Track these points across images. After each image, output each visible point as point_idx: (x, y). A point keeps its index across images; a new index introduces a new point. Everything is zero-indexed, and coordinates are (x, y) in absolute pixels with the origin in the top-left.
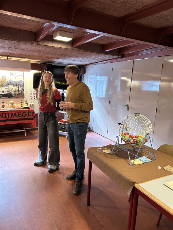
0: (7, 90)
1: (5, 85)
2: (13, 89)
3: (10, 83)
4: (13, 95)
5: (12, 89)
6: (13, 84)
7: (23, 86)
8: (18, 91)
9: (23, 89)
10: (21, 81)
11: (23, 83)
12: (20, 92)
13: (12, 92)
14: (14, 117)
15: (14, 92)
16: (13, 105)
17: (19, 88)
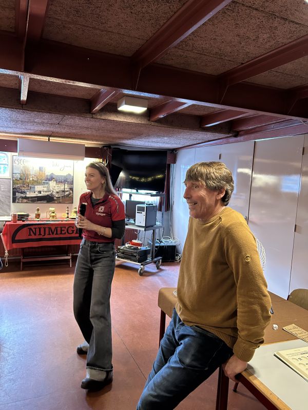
0: (45, 189)
1: (44, 181)
2: (56, 188)
3: (51, 178)
4: (55, 198)
5: (54, 188)
6: (56, 181)
7: (72, 183)
8: (64, 191)
9: (72, 189)
10: (69, 175)
11: (71, 178)
12: (67, 193)
13: (54, 194)
14: (53, 234)
15: (57, 192)
16: (54, 214)
17: (66, 187)
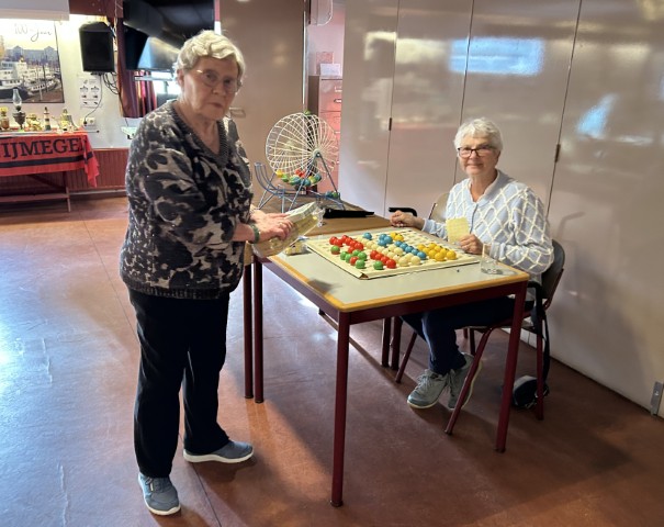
0: (9, 77)
1: (4, 62)
2: (28, 74)
3: (17, 56)
4: (30, 93)
5: (25, 73)
6: (27, 61)
7: (57, 64)
8: (44, 80)
9: (59, 76)
10: (50, 49)
11: (55, 55)
12: (51, 83)
13: (27, 85)
14: (30, 154)
15: (32, 82)
16: (35, 122)
17: (47, 72)
